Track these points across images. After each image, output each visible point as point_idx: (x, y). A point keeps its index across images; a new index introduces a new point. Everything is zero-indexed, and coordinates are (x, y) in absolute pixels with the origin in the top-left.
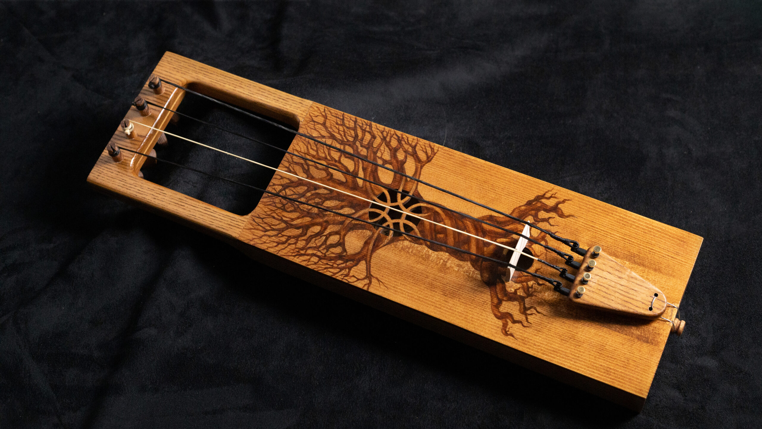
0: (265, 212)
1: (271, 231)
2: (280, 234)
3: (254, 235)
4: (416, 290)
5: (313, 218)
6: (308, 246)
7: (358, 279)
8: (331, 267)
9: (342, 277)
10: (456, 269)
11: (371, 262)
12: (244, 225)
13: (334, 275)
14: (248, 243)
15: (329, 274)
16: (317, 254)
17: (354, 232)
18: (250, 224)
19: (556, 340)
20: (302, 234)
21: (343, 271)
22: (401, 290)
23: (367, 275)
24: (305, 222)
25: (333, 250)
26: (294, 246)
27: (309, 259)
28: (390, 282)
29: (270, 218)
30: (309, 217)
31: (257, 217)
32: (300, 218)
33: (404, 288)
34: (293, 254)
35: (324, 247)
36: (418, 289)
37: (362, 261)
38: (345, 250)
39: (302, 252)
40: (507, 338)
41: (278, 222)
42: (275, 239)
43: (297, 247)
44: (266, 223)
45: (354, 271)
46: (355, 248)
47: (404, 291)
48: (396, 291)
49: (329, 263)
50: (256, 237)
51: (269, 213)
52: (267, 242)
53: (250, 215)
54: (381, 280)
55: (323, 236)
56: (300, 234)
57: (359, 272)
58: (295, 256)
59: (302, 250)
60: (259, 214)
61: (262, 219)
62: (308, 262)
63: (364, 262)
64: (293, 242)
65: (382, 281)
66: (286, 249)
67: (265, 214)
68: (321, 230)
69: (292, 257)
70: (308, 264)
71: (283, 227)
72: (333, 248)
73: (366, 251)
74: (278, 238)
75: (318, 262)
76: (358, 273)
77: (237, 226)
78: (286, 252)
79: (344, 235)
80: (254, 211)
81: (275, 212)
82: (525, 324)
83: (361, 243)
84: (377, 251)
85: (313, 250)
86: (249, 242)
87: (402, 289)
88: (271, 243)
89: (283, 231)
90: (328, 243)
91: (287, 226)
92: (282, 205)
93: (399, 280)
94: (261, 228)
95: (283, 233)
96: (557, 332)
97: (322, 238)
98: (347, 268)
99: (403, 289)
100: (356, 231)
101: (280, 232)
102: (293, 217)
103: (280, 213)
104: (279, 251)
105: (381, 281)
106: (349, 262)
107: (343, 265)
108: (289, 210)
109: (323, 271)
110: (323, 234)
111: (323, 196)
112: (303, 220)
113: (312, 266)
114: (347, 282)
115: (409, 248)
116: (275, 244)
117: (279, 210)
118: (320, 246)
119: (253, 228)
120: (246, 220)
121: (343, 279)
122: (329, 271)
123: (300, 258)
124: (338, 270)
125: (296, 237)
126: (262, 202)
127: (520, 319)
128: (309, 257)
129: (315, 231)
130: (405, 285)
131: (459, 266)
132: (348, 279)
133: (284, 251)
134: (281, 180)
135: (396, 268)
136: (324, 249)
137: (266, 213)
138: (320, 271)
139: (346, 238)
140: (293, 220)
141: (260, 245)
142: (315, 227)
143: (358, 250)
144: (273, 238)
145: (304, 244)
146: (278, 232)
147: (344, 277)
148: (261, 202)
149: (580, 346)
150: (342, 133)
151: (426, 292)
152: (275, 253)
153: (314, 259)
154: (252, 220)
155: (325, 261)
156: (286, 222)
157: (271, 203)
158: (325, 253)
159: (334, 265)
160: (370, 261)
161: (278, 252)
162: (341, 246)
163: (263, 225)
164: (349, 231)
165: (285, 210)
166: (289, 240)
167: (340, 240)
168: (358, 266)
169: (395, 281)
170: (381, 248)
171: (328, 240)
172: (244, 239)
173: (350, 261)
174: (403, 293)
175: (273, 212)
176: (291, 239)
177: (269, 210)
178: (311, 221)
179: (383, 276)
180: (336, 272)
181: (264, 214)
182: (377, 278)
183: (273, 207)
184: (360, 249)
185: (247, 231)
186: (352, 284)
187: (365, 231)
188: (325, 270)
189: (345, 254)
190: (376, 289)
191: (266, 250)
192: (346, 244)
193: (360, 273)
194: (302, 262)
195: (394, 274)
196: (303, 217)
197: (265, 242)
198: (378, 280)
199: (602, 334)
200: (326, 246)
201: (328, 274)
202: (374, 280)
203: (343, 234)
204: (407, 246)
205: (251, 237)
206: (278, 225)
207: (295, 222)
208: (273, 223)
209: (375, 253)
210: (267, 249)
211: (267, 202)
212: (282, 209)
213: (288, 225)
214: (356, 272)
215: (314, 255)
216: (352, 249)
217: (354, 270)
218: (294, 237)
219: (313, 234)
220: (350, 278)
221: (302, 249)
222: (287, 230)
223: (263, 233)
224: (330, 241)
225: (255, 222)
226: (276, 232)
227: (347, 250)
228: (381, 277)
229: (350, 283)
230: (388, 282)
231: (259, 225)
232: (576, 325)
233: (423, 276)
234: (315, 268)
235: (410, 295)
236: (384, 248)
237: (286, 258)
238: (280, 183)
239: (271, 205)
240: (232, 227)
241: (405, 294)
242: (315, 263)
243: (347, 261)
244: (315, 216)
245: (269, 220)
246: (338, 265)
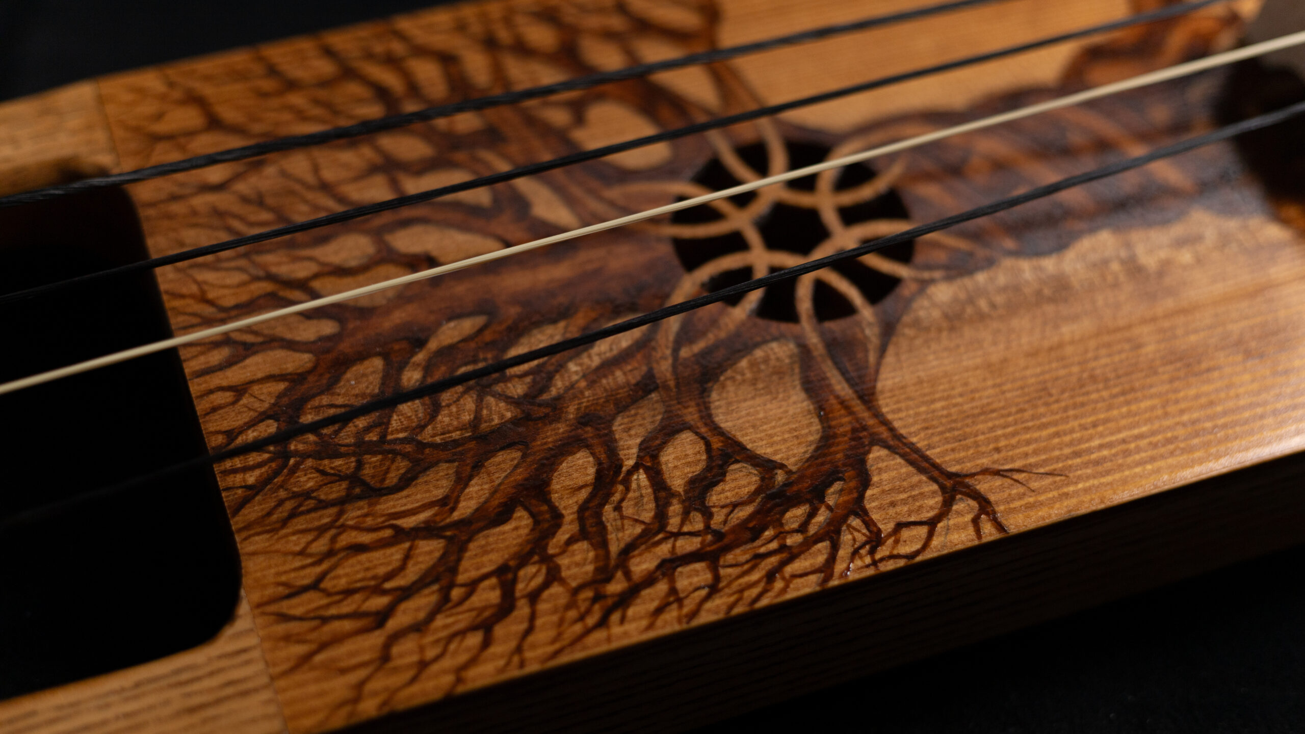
0: (302, 553)
1: (403, 606)
2: (452, 585)
3: (343, 671)
4: (1153, 408)
5: (523, 444)
6: (614, 549)
7: (932, 524)
8: (784, 555)
9: (868, 560)
10: (1186, 256)
11: (903, 432)
12: (260, 666)
13: (829, 577)
14: (355, 720)
15: (807, 586)
16: (679, 551)
17: (729, 383)
18: (282, 644)
20: (546, 525)
21: (846, 537)
22: (1110, 445)
23: (943, 488)
24: (506, 477)
25: (719, 496)
26: (556, 589)
27: (673, 591)
28: (1045, 450)
29: (346, 558)
30: (502, 449)
31: (289, 596)
32: (470, 478)
33: (1112, 434)
34: (591, 621)
35: (675, 508)
36: (1156, 401)
37: (869, 452)
38: (766, 466)
39: (616, 586)
41: (395, 554)
42: (450, 620)
43: (574, 584)
44: (348, 592)
45: (880, 508)
46: (795, 430)
47: (1124, 441)
48: (1097, 463)
49: (763, 550)
50: (362, 673)
51: (321, 546)
52: (431, 653)
53: (244, 608)
54: (1007, 467)
55: (630, 472)
56: (532, 530)
57: (903, 496)
58: (603, 623)
59: (609, 579)
60: (283, 578)
61: (315, 586)
62: (681, 606)
63: (877, 454)
64: (539, 580)
65: (1018, 464)
66: (539, 622)
67: (309, 561)
68: (599, 463)
69: (600, 635)
70: (685, 610)
71: (437, 554)
72: (719, 488)
73: (843, 412)
74: (460, 609)
75: (717, 578)
76: (904, 502)
77: (230, 691)
78: (552, 633)
79: (702, 418)
80: (246, 581)
81: (344, 528)
83: (794, 398)
84: (879, 385)
85: (648, 549)
86: (351, 715)
87: (1108, 439)
88: (452, 647)
89: (454, 570)
90: (677, 483)
91: (450, 540)
92: (344, 485)
93: (1066, 420)
94: (347, 625)
95: (462, 578)
97: (634, 485)
98: (844, 519)
99: (1113, 438)
100: (729, 373)
101: (444, 582)
102: (439, 493)
103: (366, 515)
104: (519, 649)
105: (1011, 470)
106: (831, 490)
107: (822, 517)
108: (392, 478)
109: (770, 594)
110: (624, 469)
111: (473, 345)
112: (489, 474)
113: (709, 605)
114: (901, 563)
115: (971, 300)
116: (474, 640)
117: (348, 507)
118: (661, 516)
119: (313, 647)
120: (252, 641)
121: (875, 563)
122: (794, 576)
123: (631, 612)
124: (823, 546)
125: (530, 554)
126: (247, 527)
128: (662, 587)
129: (581, 482)
130: (1106, 421)
131: (1180, 243)
132: (893, 548)
133: (542, 636)
134: (244, 401)
135: (1009, 391)
136: (685, 516)
137: (311, 555)
138: (764, 602)
139: (725, 421)
140: (448, 503)
141: (415, 688)
142: (564, 464)
143: (813, 430)
144: (440, 621)
145: (591, 554)
146: (435, 587)
147: (872, 552)
148: (240, 530)
150: (317, 111)
151: (1192, 392)
152: (514, 673)
153: (689, 577)
154: (278, 622)
155: (738, 551)
156: (428, 531)
157: (289, 505)
158: (707, 527)
159: (789, 541)
160: (899, 437)
161: (516, 659)
162: (737, 462)
163: (347, 607)
164: (704, 392)
165: (375, 493)
166: (515, 581)
167: (708, 445)
168: (875, 479)
169: (1057, 434)
170: (879, 364)
171: (666, 476)
172: (320, 716)
173: (830, 485)
174: (1127, 453)
175: (333, 532)
176: (522, 573)
177: (310, 537)
178: (524, 456)
179: (998, 450)
180: (821, 559)
181: (303, 567)
182: (986, 471)
183: (313, 515)
184: (816, 420)
185: (298, 677)
186: (928, 555)
187: (759, 353)
188: (779, 585)
189: (780, 477)
190: (1030, 507)
191: (461, 689)
192: (744, 440)
193: (914, 498)
194: (659, 622)
195: (1027, 415)
196: (477, 467)
197: (423, 665)
198: (998, 473)
200: (682, 502)
201: (807, 590)
202: (984, 486)
203: (696, 416)
204: (955, 300)
205: (340, 687)
206: (410, 564)
207: (466, 507)
208: (382, 571)
209: (881, 397)
210: (459, 680)
211: (269, 514)
212: (359, 498)
213: (448, 533)
214: (893, 504)
215: (669, 566)
216: (785, 441)
217: (874, 504)
218: (523, 559)
219: (584, 494)
220: (897, 542)
221: (603, 574)
222: (468, 554)
223: (376, 639)
224: (677, 473)
225: (301, 619)
226: (426, 591)
227: (777, 458)
228: (996, 456)
229: (919, 559)
230: (1036, 452)
231: (325, 620)
233: (1120, 352)
234: (731, 607)
235: (1154, 439)
236: (889, 359)
237: (578, 655)
238: (253, 414)
239: (302, 513)
240: (211, 712)
241: (1138, 450)
242: (714, 589)
243: (816, 497)
244: (521, 429)
245: (348, 570)
246: (803, 528)
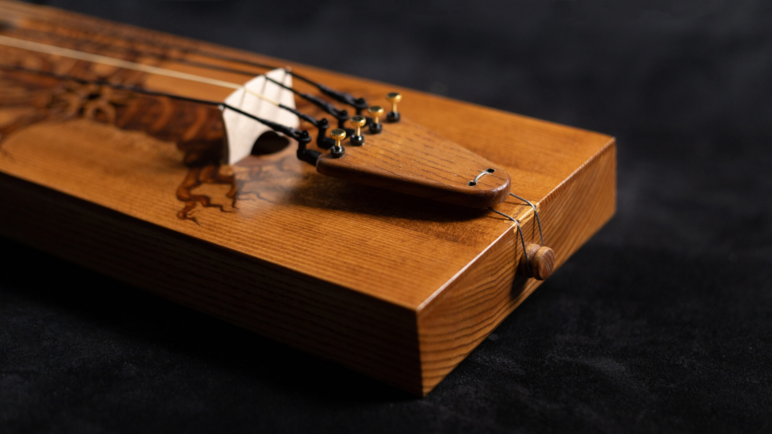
19: (275, 229)
40: (182, 222)
82: (228, 208)
96: (283, 220)
127: (221, 202)
149: (316, 238)
199: (368, 227)
232: (322, 215)
